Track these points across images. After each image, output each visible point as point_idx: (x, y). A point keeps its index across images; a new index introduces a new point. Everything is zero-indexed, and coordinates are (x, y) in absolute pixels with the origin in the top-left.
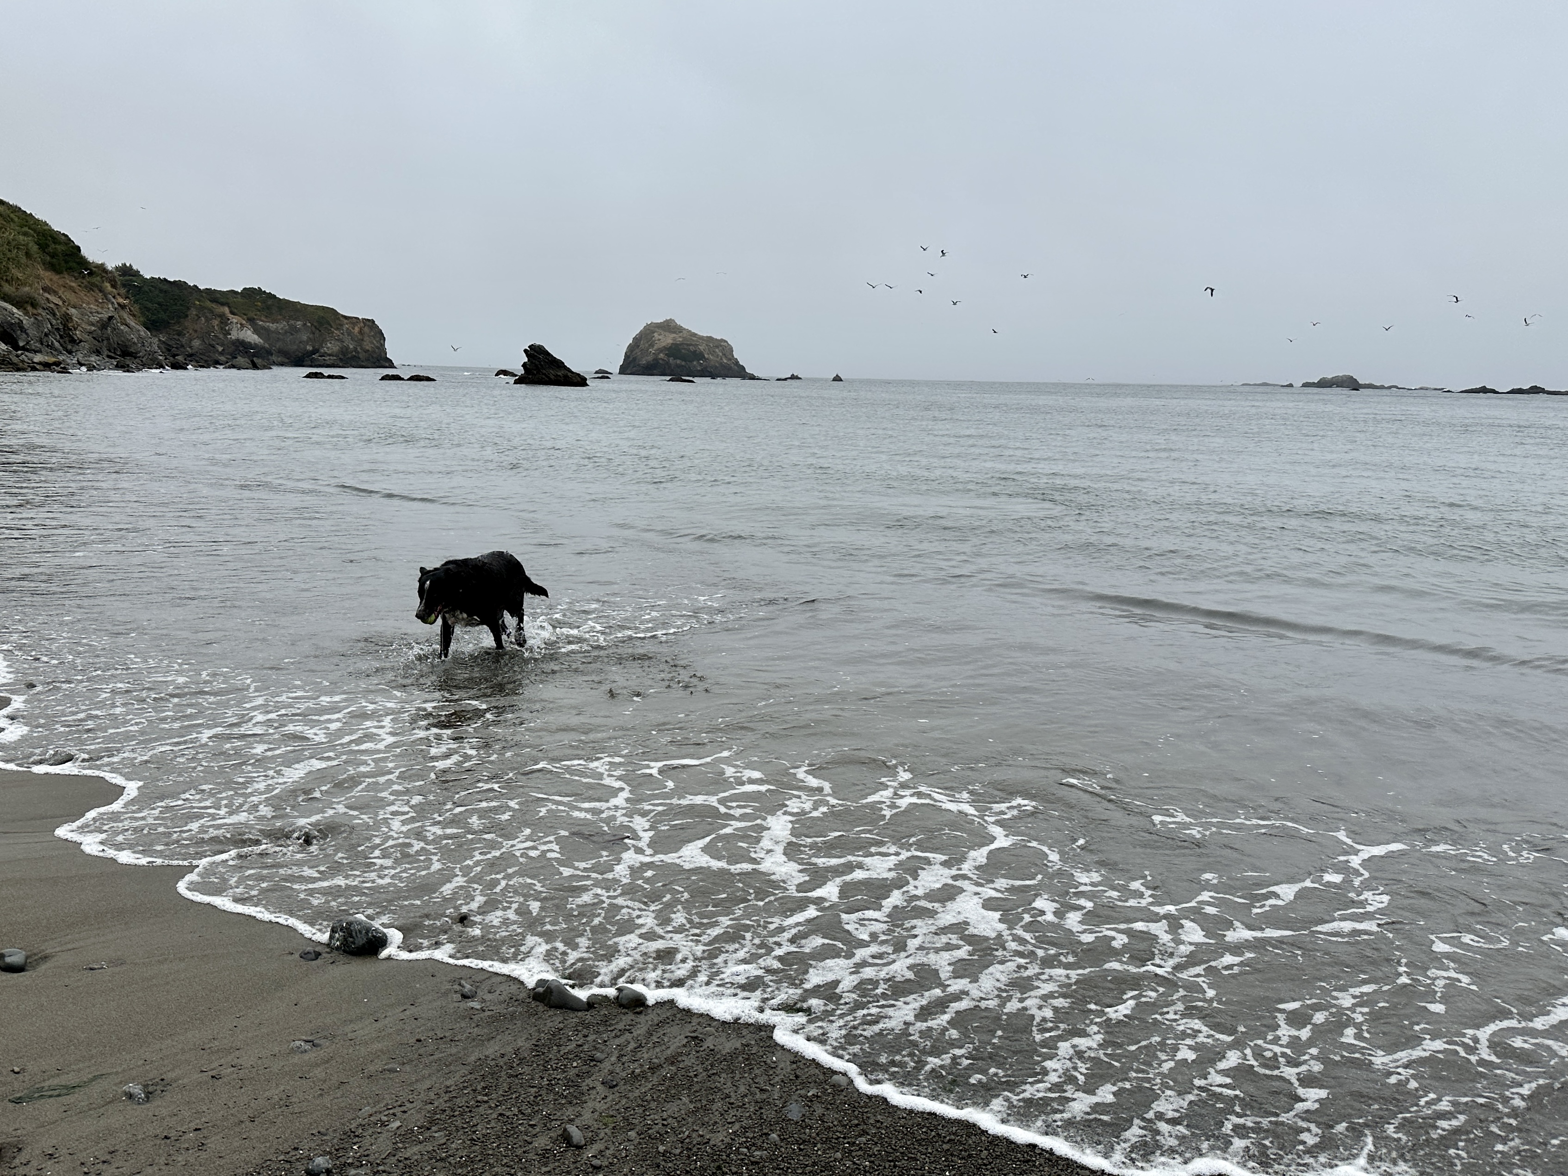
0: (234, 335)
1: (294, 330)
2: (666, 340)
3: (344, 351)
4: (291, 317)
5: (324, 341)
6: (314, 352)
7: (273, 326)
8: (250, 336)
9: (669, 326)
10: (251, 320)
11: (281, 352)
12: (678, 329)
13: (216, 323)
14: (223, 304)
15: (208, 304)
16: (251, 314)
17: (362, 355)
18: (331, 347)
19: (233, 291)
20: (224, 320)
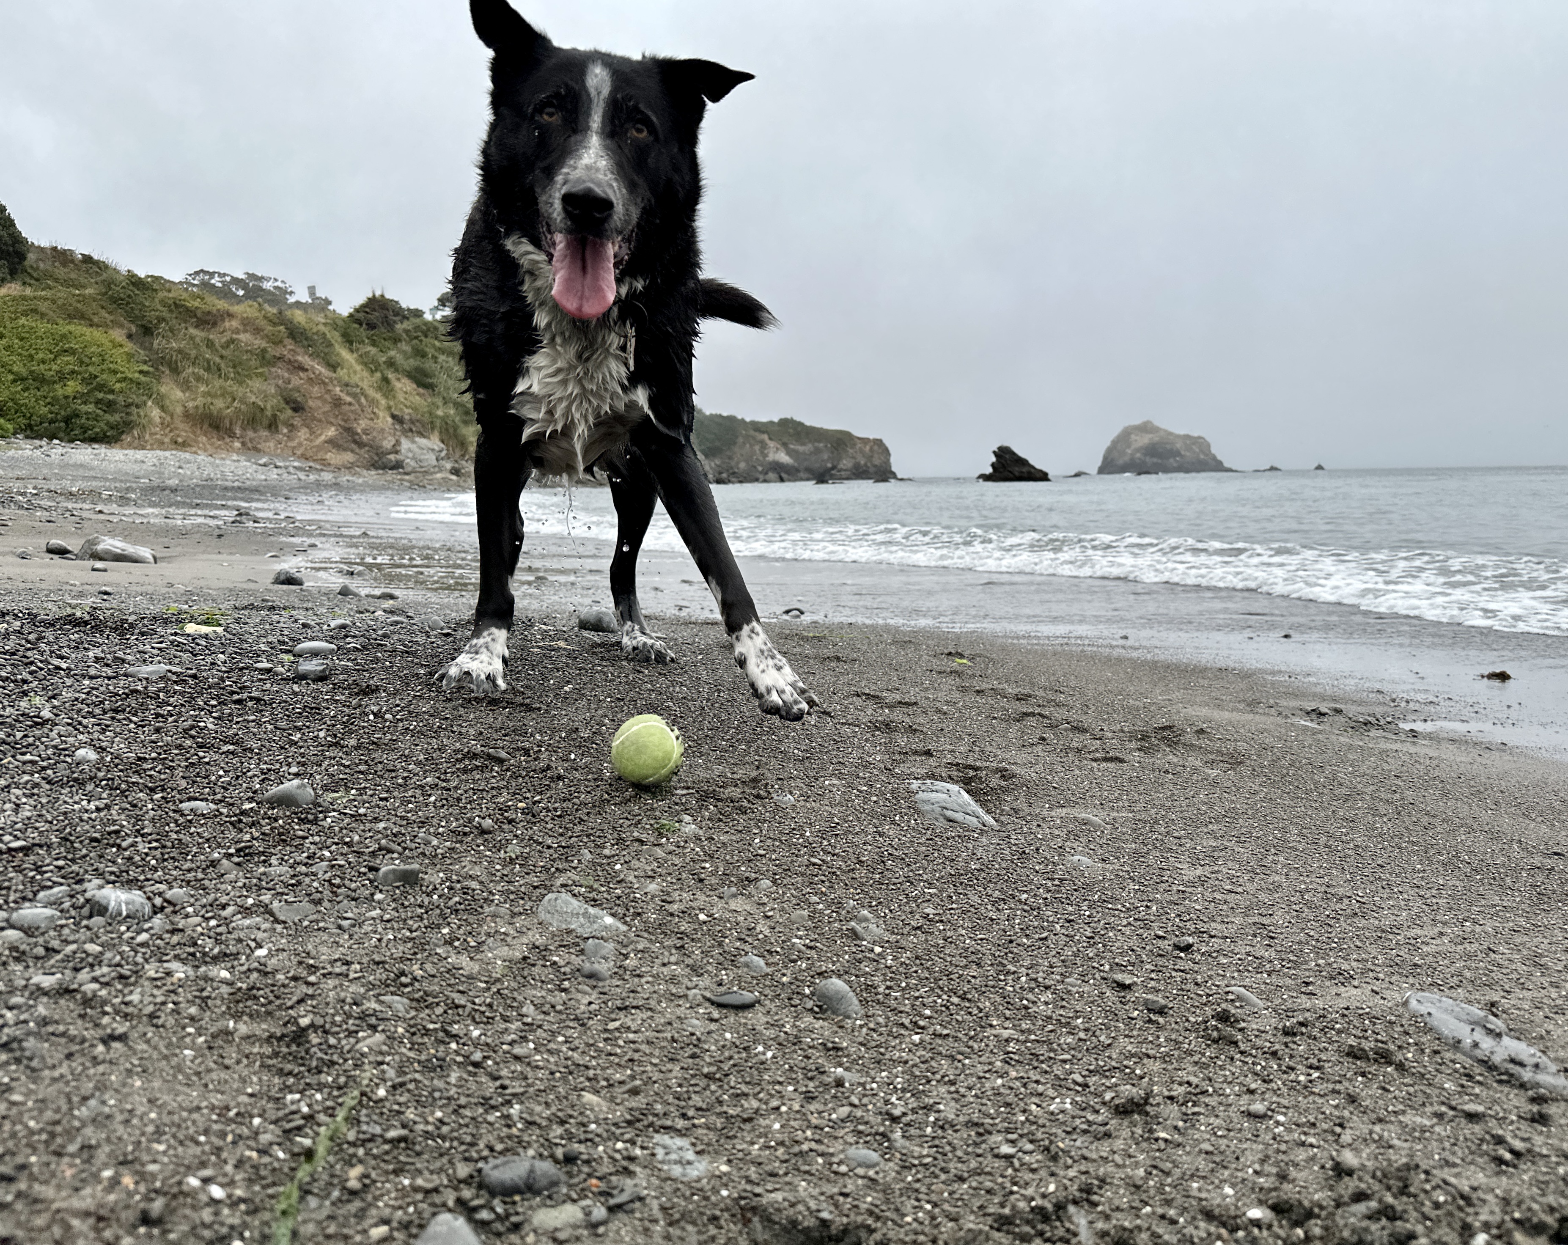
0: (771, 457)
1: (817, 451)
2: (1142, 440)
3: (857, 466)
4: (816, 441)
5: (840, 459)
6: (833, 468)
7: (801, 448)
8: (783, 457)
9: (1146, 428)
10: (785, 445)
11: (808, 470)
12: (1154, 430)
13: (757, 448)
14: (763, 432)
15: (752, 433)
16: (785, 440)
17: (872, 470)
18: (846, 463)
19: (772, 423)
20: (764, 446)
